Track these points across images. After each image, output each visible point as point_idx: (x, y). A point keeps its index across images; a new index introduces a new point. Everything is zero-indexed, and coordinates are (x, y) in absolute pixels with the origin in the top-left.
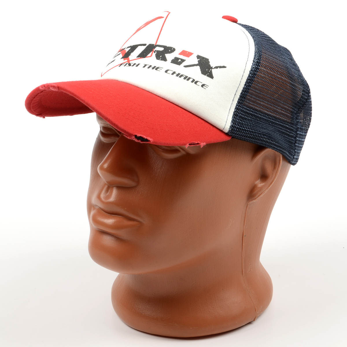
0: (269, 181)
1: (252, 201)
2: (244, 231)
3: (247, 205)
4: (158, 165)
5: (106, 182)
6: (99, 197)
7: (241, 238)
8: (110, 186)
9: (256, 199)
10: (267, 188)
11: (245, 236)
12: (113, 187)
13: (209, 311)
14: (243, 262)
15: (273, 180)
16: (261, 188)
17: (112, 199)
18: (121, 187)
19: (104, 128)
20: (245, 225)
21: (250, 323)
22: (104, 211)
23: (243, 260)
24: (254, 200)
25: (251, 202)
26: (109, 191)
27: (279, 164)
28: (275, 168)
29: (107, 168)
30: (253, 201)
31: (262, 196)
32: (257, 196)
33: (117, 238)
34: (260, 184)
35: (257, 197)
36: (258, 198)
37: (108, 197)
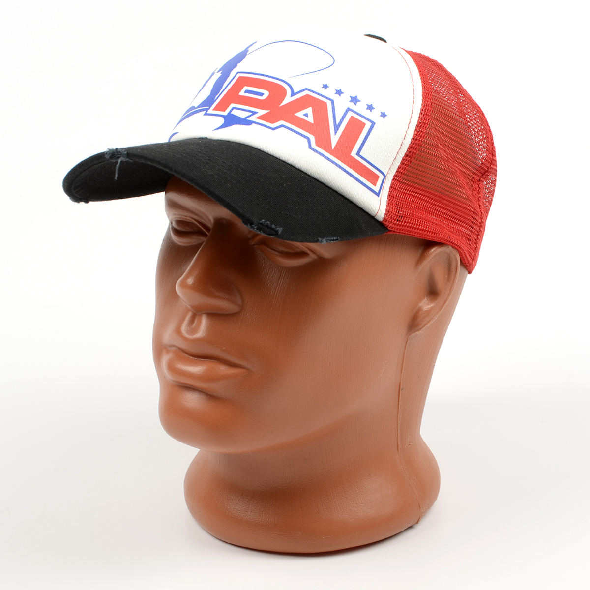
0: (440, 300)
1: (415, 332)
2: (402, 382)
3: (407, 339)
4: (272, 277)
5: (189, 307)
6: (178, 331)
7: (397, 393)
8: (197, 312)
9: (421, 329)
10: (438, 312)
11: (402, 389)
12: (201, 315)
13: (350, 510)
14: (399, 430)
15: (447, 299)
16: (429, 312)
17: (200, 333)
18: (214, 315)
19: (179, 222)
20: (403, 371)
21: (410, 527)
22: (187, 353)
23: (399, 428)
24: (418, 330)
25: (413, 335)
26: (196, 321)
27: (456, 274)
28: (449, 279)
29: (194, 284)
30: (417, 333)
31: (429, 324)
32: (423, 324)
33: (210, 396)
34: (426, 305)
35: (423, 327)
36: (425, 327)
37: (193, 331)
